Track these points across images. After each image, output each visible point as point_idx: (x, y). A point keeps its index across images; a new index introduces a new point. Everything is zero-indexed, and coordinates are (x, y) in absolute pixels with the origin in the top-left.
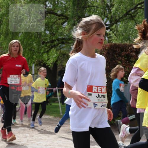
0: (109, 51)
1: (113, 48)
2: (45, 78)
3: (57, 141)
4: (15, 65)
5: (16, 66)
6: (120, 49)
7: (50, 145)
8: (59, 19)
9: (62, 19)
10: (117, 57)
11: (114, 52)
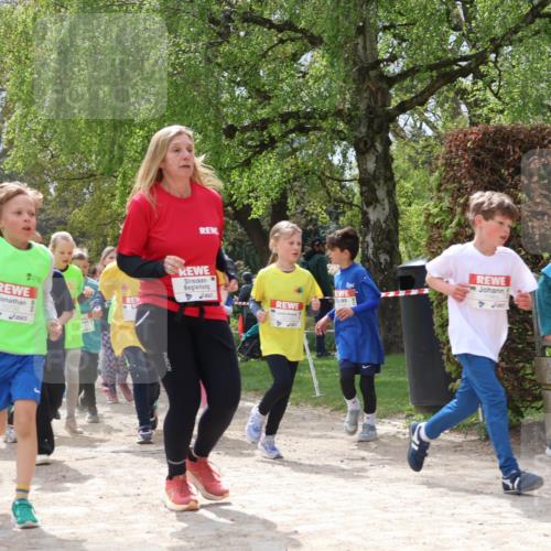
0: (479, 155)
1: (494, 142)
2: (297, 266)
3: (311, 491)
4: (199, 231)
5: (203, 230)
6: (520, 147)
7: (290, 508)
8: (282, 41)
9: (292, 40)
10: (513, 178)
11: (499, 156)
